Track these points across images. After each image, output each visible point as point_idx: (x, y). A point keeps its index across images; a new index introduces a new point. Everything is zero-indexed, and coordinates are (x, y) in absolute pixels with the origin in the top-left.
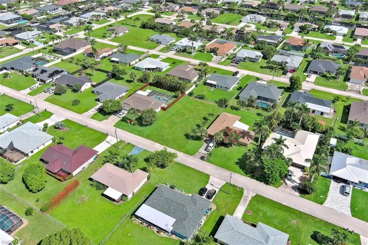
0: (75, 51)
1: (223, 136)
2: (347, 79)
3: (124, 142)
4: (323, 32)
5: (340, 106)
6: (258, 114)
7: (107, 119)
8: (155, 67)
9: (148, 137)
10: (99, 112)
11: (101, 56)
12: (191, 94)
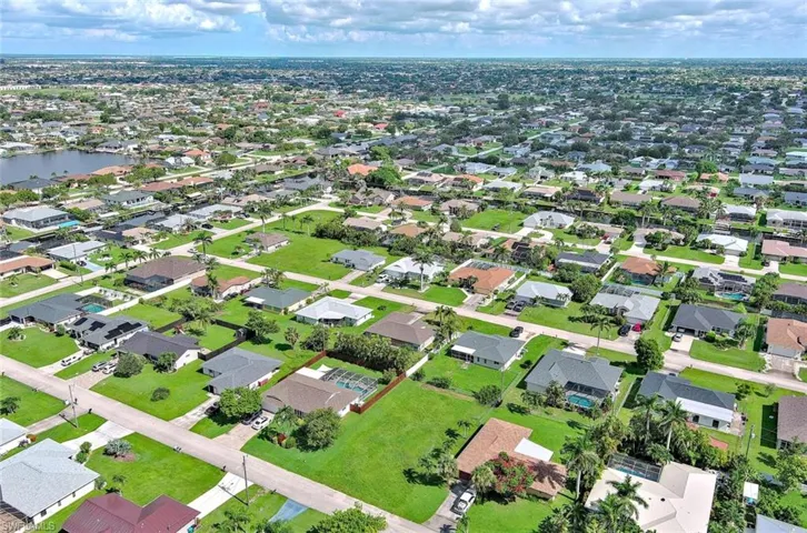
0: (170, 282)
1: (493, 476)
2: (761, 346)
3: (262, 488)
4: (696, 246)
5: (755, 406)
6: (572, 424)
7: (227, 433)
8: (339, 316)
9: (319, 477)
10: (210, 417)
11: (225, 294)
12: (418, 376)
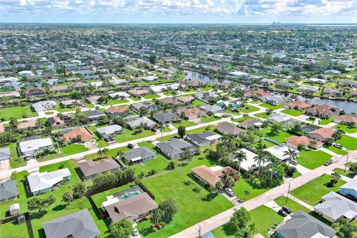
2: (186, 119)
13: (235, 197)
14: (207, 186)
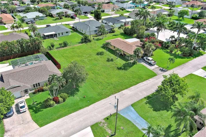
13: (156, 66)
14: (123, 56)
